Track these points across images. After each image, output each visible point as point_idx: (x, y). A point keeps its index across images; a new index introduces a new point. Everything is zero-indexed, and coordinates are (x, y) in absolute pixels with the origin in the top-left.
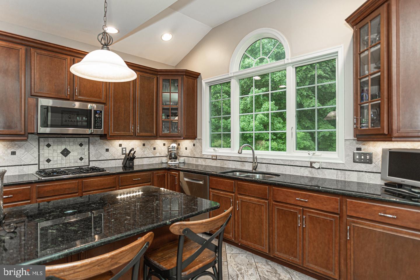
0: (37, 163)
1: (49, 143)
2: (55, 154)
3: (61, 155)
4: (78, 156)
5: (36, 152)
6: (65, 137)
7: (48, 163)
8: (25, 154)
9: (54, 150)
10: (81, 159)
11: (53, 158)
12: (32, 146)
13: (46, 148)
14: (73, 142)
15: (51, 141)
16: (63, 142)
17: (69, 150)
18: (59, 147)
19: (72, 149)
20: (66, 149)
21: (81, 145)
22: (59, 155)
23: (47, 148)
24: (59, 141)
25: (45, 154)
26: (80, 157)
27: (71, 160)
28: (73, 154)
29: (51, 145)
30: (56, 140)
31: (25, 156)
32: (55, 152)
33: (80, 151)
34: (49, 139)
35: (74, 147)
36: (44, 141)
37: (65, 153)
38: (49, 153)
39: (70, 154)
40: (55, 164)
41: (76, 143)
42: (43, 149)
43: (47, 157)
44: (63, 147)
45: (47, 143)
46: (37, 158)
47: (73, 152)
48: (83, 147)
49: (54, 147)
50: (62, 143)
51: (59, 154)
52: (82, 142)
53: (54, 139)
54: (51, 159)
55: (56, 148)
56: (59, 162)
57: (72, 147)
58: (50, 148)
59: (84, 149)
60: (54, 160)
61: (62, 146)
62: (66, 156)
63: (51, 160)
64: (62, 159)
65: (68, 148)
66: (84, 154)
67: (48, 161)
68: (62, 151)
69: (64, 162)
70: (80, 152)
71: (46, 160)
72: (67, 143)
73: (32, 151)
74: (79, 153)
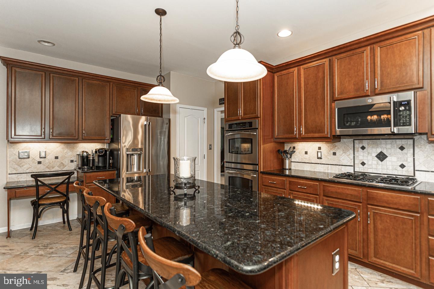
0: (353, 165)
1: (364, 145)
2: (370, 158)
3: (376, 159)
4: (398, 162)
5: (351, 154)
6: (380, 139)
7: (363, 166)
8: (343, 154)
9: (368, 153)
10: (402, 166)
11: (368, 162)
12: (348, 148)
13: (360, 150)
14: (391, 144)
15: (365, 143)
16: (378, 144)
17: (385, 153)
18: (374, 150)
19: (389, 153)
20: (381, 152)
21: (402, 148)
22: (374, 159)
23: (362, 150)
24: (374, 143)
25: (360, 156)
26: (400, 164)
27: (388, 166)
28: (391, 158)
29: (365, 148)
30: (371, 142)
31: (343, 157)
32: (370, 155)
33: (400, 156)
34: (364, 141)
35: (393, 150)
36: (359, 143)
37: (381, 157)
38: (363, 156)
39: (387, 159)
40: (370, 168)
41: (395, 145)
42: (358, 151)
43: (362, 160)
44: (379, 151)
45: (361, 146)
46: (353, 160)
47: (391, 156)
48: (405, 151)
49: (369, 149)
50: (377, 146)
51: (374, 157)
52: (403, 144)
53: (368, 141)
54: (365, 162)
55: (371, 151)
56: (374, 166)
57: (389, 150)
58: (365, 150)
59: (406, 154)
60: (369, 163)
61: (378, 149)
62: (382, 161)
63: (365, 164)
64: (377, 164)
65: (385, 152)
66: (407, 161)
67: (363, 164)
68: (378, 155)
69: (380, 167)
70: (401, 158)
71: (361, 162)
72: (384, 146)
73: (348, 153)
74: (399, 158)
